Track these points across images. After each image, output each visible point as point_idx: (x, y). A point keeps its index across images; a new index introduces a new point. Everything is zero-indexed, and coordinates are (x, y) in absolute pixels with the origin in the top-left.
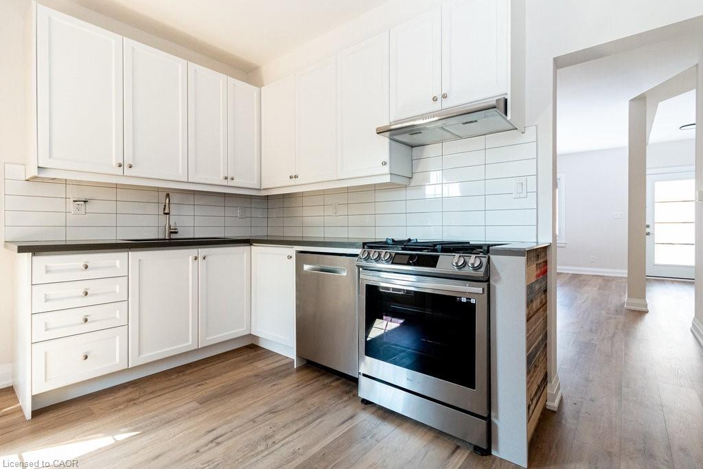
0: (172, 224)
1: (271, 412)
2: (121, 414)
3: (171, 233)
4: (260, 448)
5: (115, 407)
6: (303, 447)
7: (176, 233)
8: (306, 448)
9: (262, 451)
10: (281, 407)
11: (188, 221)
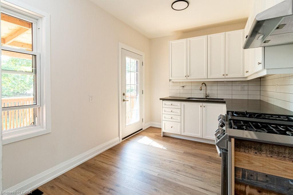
0: (207, 93)
1: (192, 167)
2: (171, 145)
3: (206, 96)
4: (173, 171)
5: (172, 143)
6: (179, 180)
7: (209, 96)
8: (180, 181)
9: (172, 171)
10: (197, 169)
11: (215, 92)
